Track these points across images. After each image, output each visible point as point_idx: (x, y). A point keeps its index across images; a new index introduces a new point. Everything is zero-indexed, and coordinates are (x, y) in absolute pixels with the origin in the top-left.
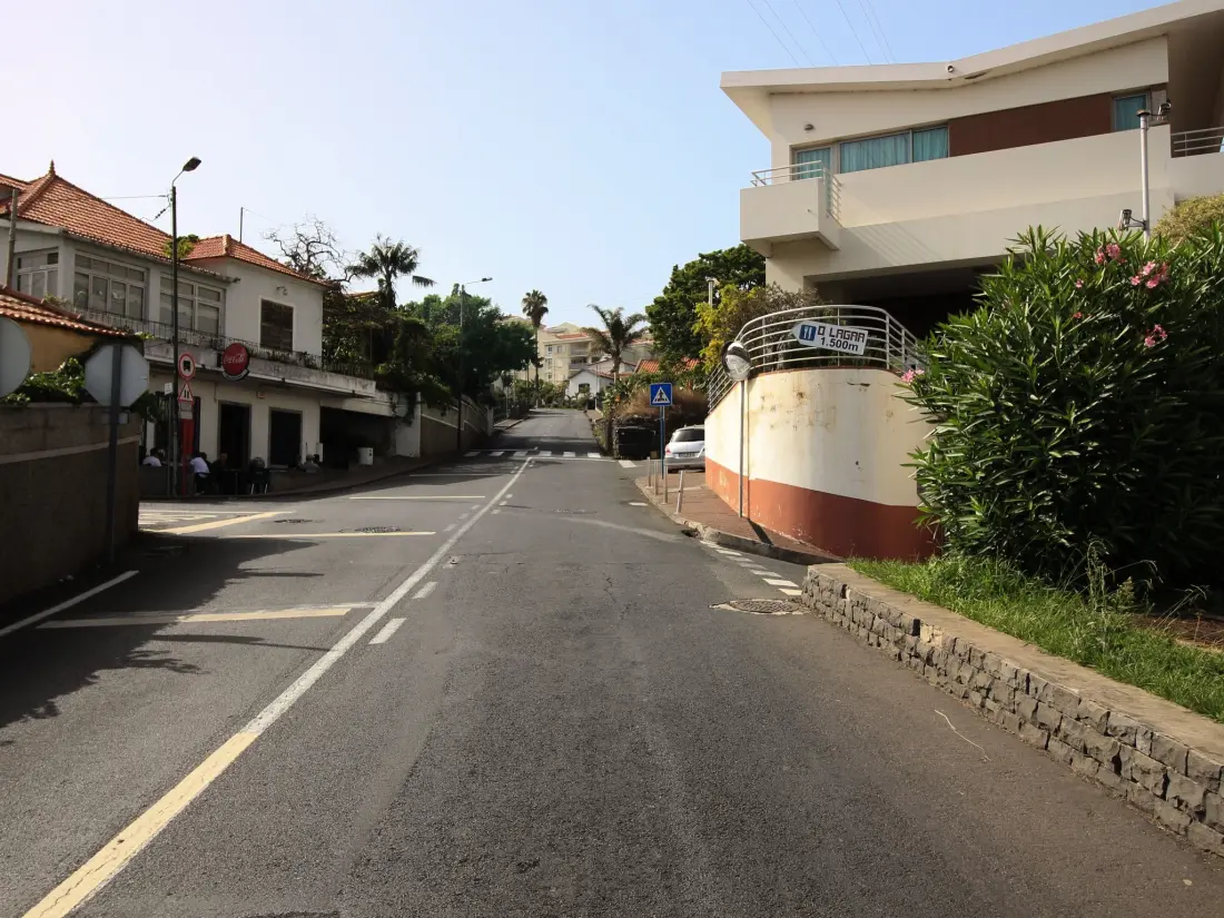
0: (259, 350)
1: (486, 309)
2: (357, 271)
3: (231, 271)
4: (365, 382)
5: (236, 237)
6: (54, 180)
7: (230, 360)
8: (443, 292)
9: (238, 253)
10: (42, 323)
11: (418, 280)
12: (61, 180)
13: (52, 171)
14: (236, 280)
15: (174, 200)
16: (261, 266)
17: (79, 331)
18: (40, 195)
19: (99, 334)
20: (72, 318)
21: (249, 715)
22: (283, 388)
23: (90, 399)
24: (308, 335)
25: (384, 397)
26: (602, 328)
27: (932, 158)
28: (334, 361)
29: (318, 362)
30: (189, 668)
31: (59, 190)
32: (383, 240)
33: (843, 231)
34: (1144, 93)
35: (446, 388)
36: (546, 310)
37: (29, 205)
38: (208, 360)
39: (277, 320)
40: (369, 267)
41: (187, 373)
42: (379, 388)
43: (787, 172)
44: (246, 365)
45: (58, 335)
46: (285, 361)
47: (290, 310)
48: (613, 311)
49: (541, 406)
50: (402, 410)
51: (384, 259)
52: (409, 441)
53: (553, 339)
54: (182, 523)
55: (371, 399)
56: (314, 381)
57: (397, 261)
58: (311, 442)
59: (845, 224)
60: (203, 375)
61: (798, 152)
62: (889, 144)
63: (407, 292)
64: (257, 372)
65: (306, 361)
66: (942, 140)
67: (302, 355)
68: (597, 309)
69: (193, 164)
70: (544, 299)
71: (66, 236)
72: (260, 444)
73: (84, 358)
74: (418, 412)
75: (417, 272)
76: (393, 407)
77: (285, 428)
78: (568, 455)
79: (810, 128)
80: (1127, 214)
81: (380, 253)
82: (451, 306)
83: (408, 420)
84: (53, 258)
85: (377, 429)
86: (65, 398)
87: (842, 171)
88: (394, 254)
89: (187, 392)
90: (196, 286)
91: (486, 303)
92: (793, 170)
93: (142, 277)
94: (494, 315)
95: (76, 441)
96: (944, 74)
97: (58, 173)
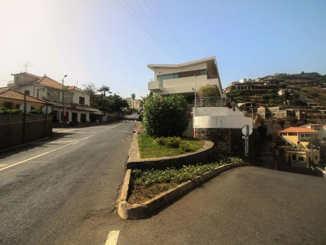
0: (79, 104)
1: (119, 98)
2: (99, 91)
3: (74, 92)
4: (97, 109)
5: (76, 86)
6: (45, 77)
7: (73, 106)
8: (113, 95)
9: (76, 89)
10: (37, 102)
11: (109, 92)
12: (47, 77)
13: (45, 75)
14: (75, 93)
15: (63, 81)
16: (79, 91)
17: (43, 103)
18: (42, 80)
19: (46, 104)
20: (42, 101)
21: (50, 151)
22: (82, 110)
23: (43, 113)
24: (87, 102)
25: (100, 112)
26: (142, 100)
27: (177, 78)
28: (92, 106)
29: (89, 106)
30: (47, 147)
31: (46, 78)
32: (104, 86)
33: (164, 88)
34: (204, 70)
35: (111, 110)
36: (135, 97)
37: (40, 82)
38: (69, 106)
39: (82, 100)
40: (101, 90)
41: (65, 108)
42: (99, 110)
43: (156, 80)
44: (76, 107)
45: (39, 104)
46: (83, 106)
47: (84, 98)
48: (144, 97)
49: (134, 113)
50: (103, 114)
51: (104, 89)
52: (105, 119)
53: (137, 101)
54: (61, 131)
55: (98, 112)
56: (88, 109)
57: (106, 89)
58: (88, 119)
59: (164, 87)
60: (68, 108)
61: (158, 76)
62: (171, 76)
63: (107, 94)
64: (77, 108)
65: (87, 106)
66: (178, 75)
67: (86, 105)
68: (141, 97)
69: (66, 76)
70: (135, 95)
71: (46, 87)
72: (79, 119)
73: (42, 107)
74: (106, 114)
75: (109, 91)
76: (102, 113)
77: (83, 117)
78: (131, 121)
79: (160, 73)
80: (193, 88)
81: (103, 88)
82: (114, 97)
83: (104, 115)
84: (44, 90)
85: (99, 117)
86: (38, 113)
87: (164, 79)
88: (106, 88)
89: (65, 111)
90: (68, 94)
91: (120, 96)
92: (157, 79)
93: (59, 93)
94: (121, 98)
95: (40, 119)
96: (177, 66)
97: (46, 75)
